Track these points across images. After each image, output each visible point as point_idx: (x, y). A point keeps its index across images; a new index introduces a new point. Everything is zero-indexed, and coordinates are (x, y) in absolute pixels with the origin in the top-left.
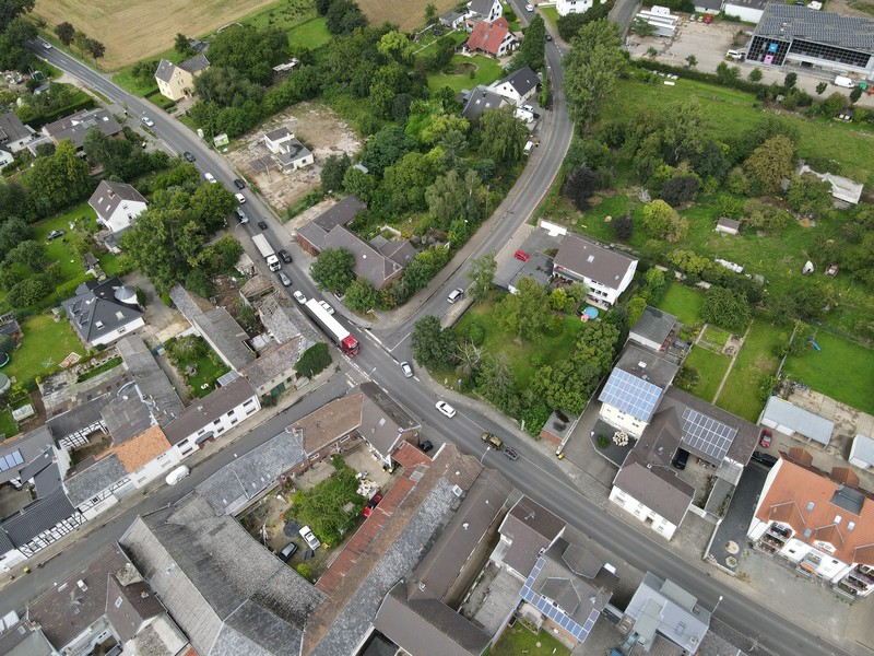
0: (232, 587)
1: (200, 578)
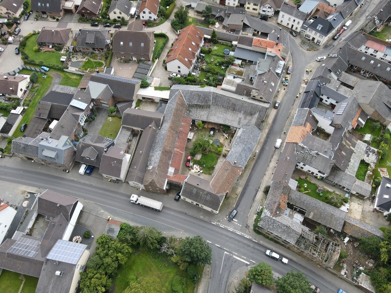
0: (219, 105)
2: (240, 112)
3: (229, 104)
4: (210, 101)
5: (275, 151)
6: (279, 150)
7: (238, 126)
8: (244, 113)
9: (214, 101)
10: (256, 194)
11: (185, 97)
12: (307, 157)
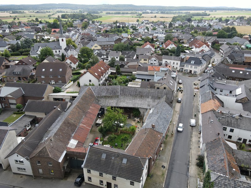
0: (127, 95)
1: (137, 90)
2: (148, 97)
3: (136, 93)
4: (118, 92)
5: (192, 129)
6: (196, 127)
7: (148, 108)
8: (152, 98)
9: (122, 92)
10: (188, 169)
11: (94, 91)
12: (231, 121)
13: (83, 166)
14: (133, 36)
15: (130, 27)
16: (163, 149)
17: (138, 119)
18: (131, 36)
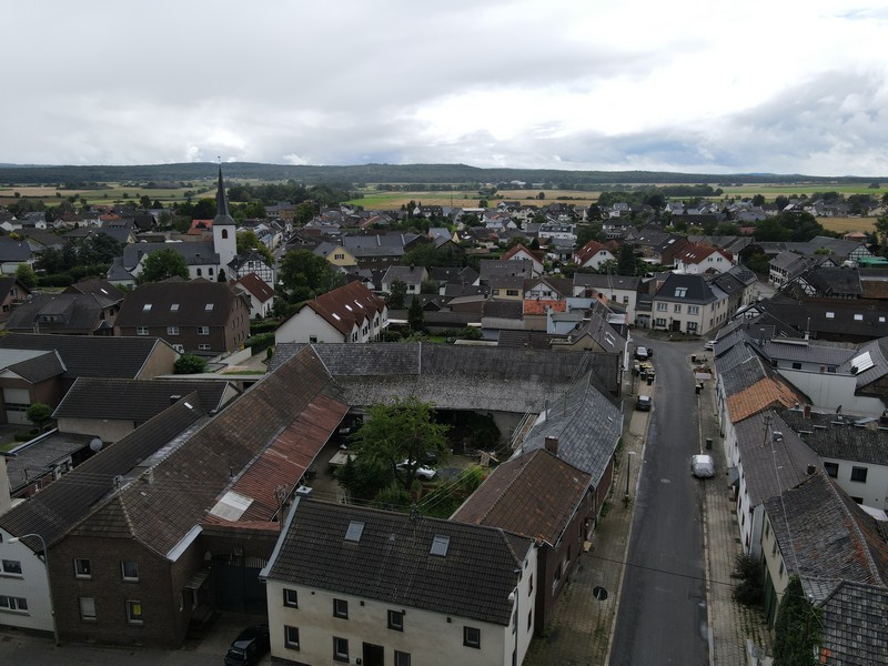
0: (447, 372)
1: (484, 355)
2: (527, 378)
3: (481, 364)
4: (416, 364)
5: (703, 487)
6: (716, 481)
8: (540, 381)
10: (703, 611)
11: (327, 360)
12: (853, 440)
13: (265, 572)
14: (467, 237)
15: (457, 217)
16: (592, 549)
17: (493, 454)
18: (460, 238)
